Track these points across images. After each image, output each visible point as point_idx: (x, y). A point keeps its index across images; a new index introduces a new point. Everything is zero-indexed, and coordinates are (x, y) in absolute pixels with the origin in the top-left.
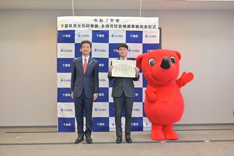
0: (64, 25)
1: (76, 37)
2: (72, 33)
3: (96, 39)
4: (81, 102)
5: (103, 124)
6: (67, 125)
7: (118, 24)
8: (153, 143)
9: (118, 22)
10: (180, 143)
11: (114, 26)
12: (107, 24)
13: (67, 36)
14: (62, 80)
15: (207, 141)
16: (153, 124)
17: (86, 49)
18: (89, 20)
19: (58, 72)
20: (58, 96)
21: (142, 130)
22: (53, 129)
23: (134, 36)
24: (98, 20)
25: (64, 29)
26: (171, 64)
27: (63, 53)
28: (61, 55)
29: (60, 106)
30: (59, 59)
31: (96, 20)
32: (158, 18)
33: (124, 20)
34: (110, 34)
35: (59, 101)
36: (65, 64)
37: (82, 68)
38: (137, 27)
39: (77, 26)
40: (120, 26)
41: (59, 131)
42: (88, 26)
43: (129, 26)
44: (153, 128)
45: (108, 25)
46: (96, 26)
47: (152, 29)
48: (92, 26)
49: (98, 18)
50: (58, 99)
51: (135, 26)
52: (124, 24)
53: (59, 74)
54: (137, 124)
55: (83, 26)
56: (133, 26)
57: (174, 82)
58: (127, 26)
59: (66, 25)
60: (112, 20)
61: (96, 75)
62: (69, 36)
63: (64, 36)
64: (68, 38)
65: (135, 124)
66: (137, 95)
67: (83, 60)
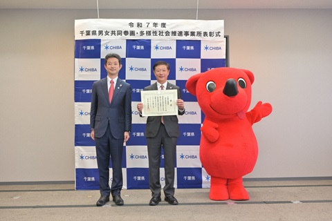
0: (85, 32)
1: (103, 49)
2: (97, 43)
3: (131, 53)
4: (106, 144)
5: (143, 178)
6: (89, 179)
7: (164, 30)
8: (216, 205)
9: (164, 27)
10: (253, 205)
11: (158, 33)
12: (148, 30)
13: (89, 48)
14: (81, 113)
15: (297, 202)
16: (212, 177)
17: (113, 66)
18: (122, 24)
19: (76, 101)
20: (75, 137)
21: (201, 187)
22: (69, 187)
23: (188, 48)
24: (135, 25)
25: (85, 37)
26: (239, 89)
27: (84, 73)
28: (81, 76)
29: (79, 151)
30: (77, 83)
31: (131, 25)
32: (223, 21)
33: (173, 24)
34: (153, 45)
35: (77, 144)
36: (86, 89)
37: (107, 95)
38: (193, 34)
39: (104, 33)
40: (167, 33)
41: (77, 189)
42: (120, 33)
43: (180, 33)
44: (212, 182)
45: (150, 32)
46: (132, 33)
47: (214, 38)
48: (126, 33)
49: (135, 21)
50: (76, 140)
51: (189, 33)
52: (174, 30)
53: (77, 104)
54: (193, 178)
55: (113, 33)
56: (187, 34)
57: (243, 116)
58: (177, 33)
59: (87, 32)
60: (155, 25)
61: (127, 105)
62: (93, 48)
63: (84, 47)
64: (91, 50)
65: (189, 178)
66: (193, 134)
67: (109, 83)
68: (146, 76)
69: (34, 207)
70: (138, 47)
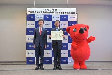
0: (30, 12)
1: (36, 17)
2: (34, 16)
3: (45, 19)
5: (49, 61)
6: (31, 61)
9: (56, 10)
11: (54, 12)
12: (51, 11)
13: (31, 17)
14: (29, 39)
15: (100, 69)
17: (41, 23)
18: (42, 9)
20: (26, 47)
21: (68, 64)
22: (24, 63)
24: (47, 10)
25: (30, 14)
26: (84, 31)
27: (29, 25)
28: (28, 26)
29: (28, 51)
30: (27, 29)
31: (45, 10)
32: (76, 9)
34: (52, 16)
36: (30, 31)
37: (39, 33)
38: (66, 13)
39: (36, 12)
40: (57, 12)
41: (27, 64)
42: (42, 12)
43: (62, 13)
46: (46, 12)
47: (73, 14)
48: (44, 12)
49: (47, 8)
50: (27, 48)
51: (65, 13)
52: (59, 12)
53: (27, 36)
54: (65, 61)
55: (39, 12)
56: (64, 13)
58: (61, 12)
60: (53, 10)
62: (33, 17)
63: (30, 17)
64: (32, 18)
65: (64, 61)
66: (65, 46)
67: (40, 29)
68: (50, 27)
69: (13, 70)
70: (48, 17)
